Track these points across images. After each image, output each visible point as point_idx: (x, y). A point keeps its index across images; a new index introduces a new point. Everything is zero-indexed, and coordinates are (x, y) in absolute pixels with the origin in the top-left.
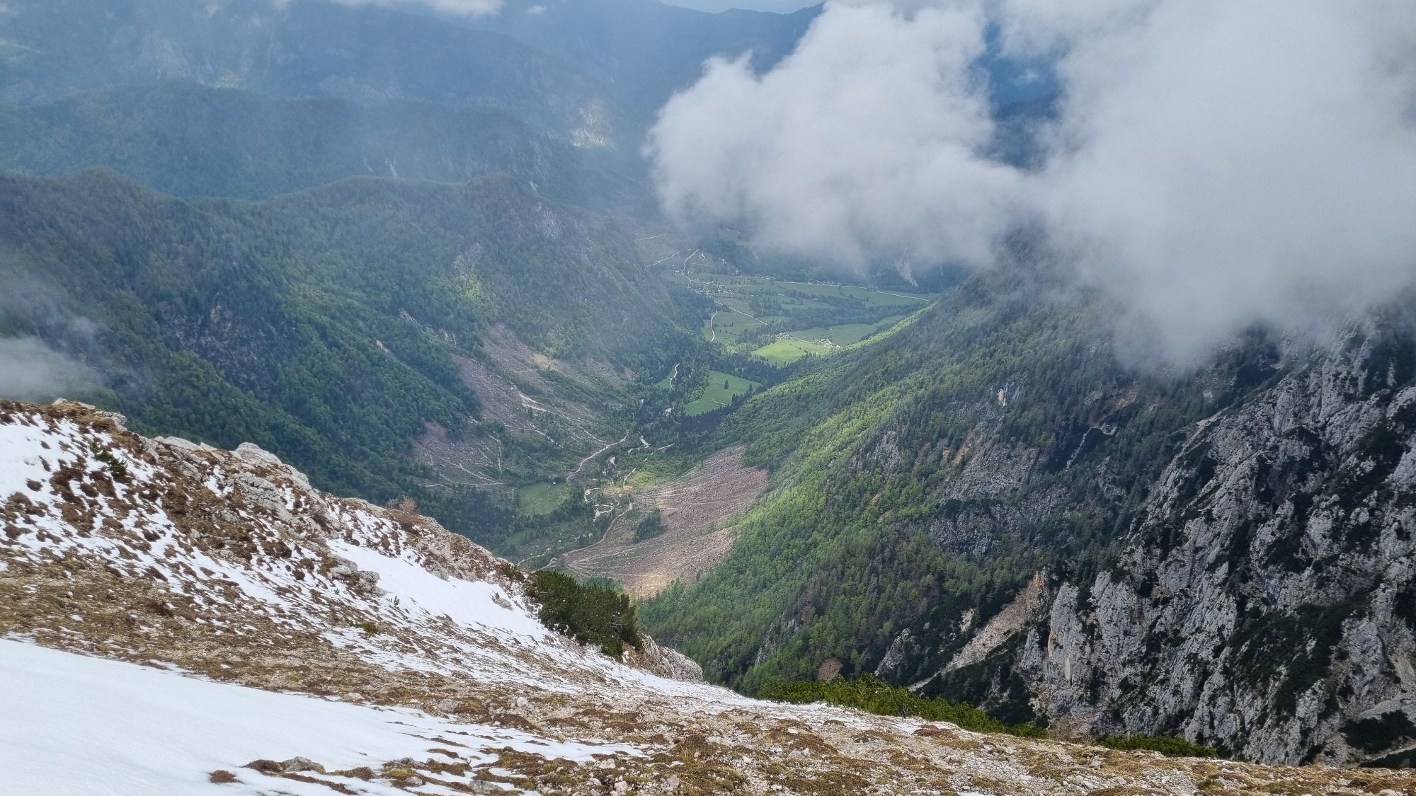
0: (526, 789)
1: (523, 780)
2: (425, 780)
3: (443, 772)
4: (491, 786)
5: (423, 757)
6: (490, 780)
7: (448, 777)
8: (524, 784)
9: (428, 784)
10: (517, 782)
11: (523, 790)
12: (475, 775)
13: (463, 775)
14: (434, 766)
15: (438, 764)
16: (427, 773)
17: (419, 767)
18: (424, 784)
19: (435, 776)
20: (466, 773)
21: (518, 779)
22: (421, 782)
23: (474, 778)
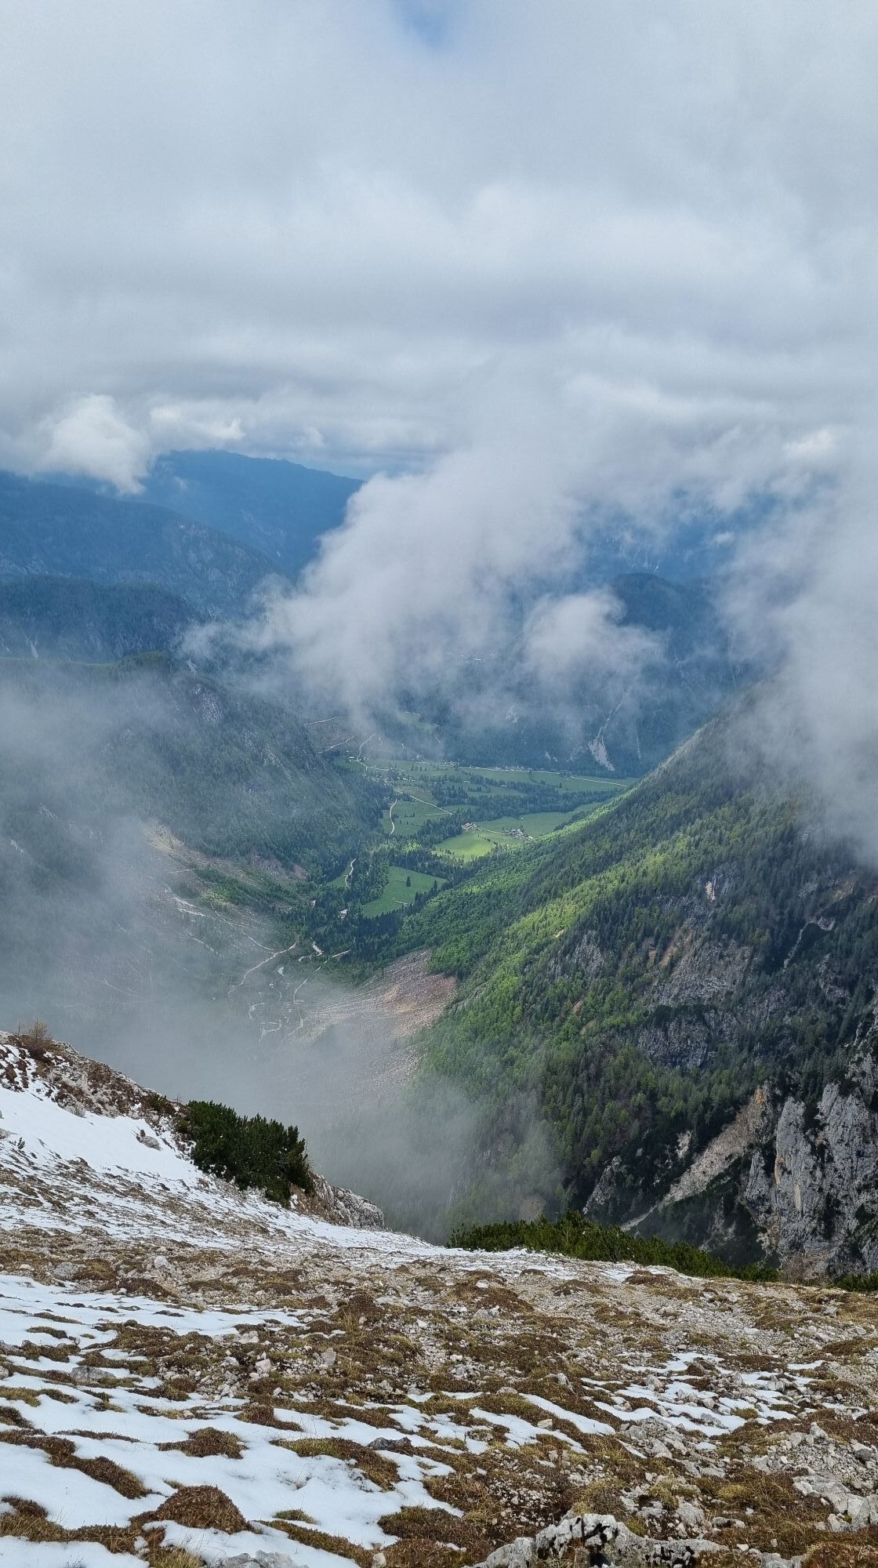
0: (144, 1375)
1: (141, 1364)
2: (12, 1370)
3: (41, 1358)
4: (100, 1373)
5: (16, 1339)
6: (99, 1366)
7: (46, 1364)
8: (142, 1369)
9: (17, 1376)
10: (133, 1367)
11: (140, 1377)
12: (82, 1359)
13: (68, 1361)
14: (31, 1351)
15: (36, 1347)
16: (19, 1361)
17: (12, 1354)
18: (11, 1375)
19: (30, 1364)
20: (72, 1358)
21: (135, 1362)
22: (7, 1372)
23: (79, 1364)
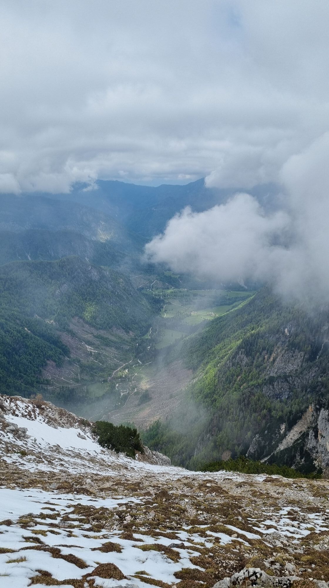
0: (85, 523)
1: (83, 519)
2: (36, 523)
3: (47, 519)
4: (68, 523)
5: (37, 512)
6: (68, 521)
7: (49, 521)
8: (84, 521)
9: (38, 525)
10: (80, 521)
11: (83, 524)
12: (62, 519)
13: (56, 519)
14: (43, 516)
15: (45, 515)
16: (39, 520)
17: (36, 517)
18: (36, 525)
19: (43, 521)
20: (58, 518)
21: (81, 519)
22: (34, 524)
23: (61, 520)
